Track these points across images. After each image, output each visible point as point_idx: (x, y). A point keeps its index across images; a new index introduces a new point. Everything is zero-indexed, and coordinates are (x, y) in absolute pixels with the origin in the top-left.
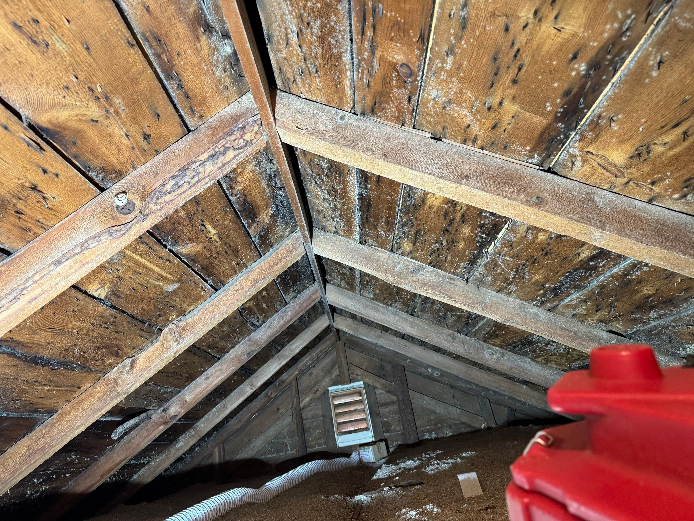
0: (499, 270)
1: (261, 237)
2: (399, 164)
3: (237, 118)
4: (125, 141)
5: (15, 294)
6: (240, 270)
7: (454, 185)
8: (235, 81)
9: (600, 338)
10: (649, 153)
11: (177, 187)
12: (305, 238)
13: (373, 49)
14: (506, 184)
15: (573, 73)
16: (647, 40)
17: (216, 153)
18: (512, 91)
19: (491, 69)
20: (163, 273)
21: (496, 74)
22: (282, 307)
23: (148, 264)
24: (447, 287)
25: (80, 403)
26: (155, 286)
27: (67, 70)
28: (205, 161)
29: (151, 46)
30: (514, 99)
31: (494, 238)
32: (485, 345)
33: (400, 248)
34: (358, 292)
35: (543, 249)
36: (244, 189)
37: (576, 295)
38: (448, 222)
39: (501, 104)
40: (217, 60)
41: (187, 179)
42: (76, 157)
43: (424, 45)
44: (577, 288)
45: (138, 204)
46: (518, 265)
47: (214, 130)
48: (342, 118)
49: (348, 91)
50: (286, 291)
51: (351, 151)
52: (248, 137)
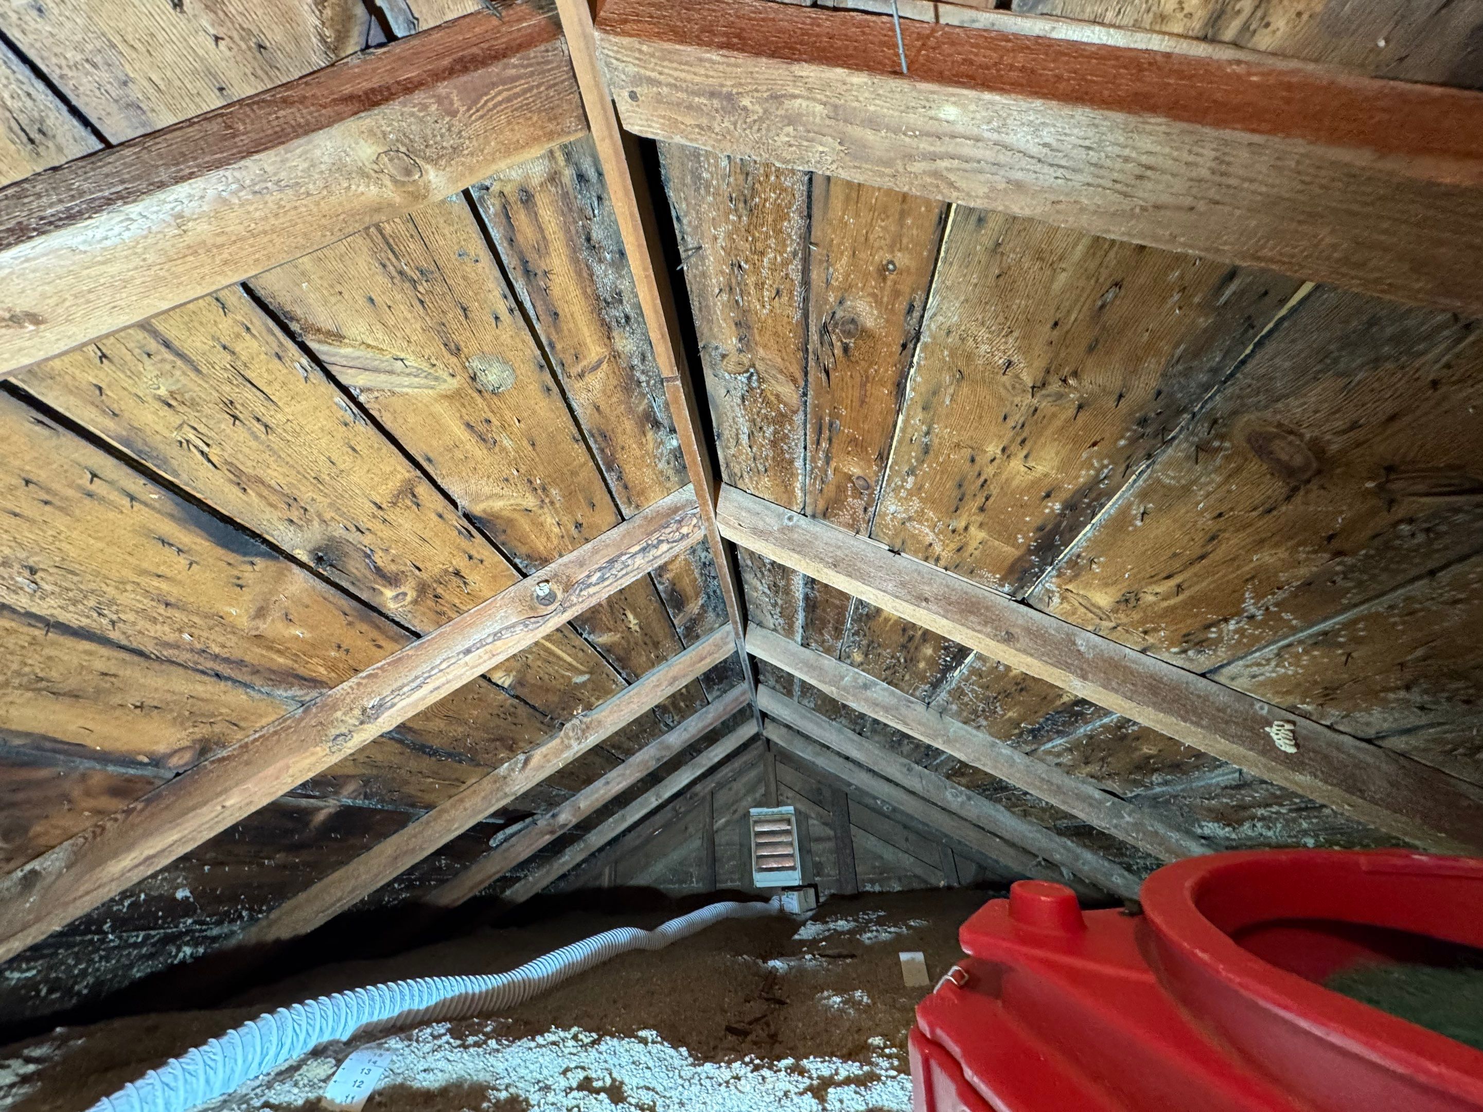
0: (966, 699)
1: (686, 628)
2: (850, 576)
3: (675, 510)
4: (556, 530)
5: (418, 682)
6: (659, 663)
7: (912, 607)
8: (678, 472)
9: (1091, 797)
10: (1138, 600)
11: (603, 579)
12: (737, 634)
13: (828, 460)
14: (971, 612)
15: (1047, 511)
16: (1128, 489)
17: (648, 545)
18: (980, 518)
19: (956, 493)
20: (574, 663)
21: (961, 500)
22: (703, 706)
23: (559, 652)
24: (903, 710)
25: (462, 801)
26: (563, 676)
27: (509, 464)
28: (636, 554)
29: (596, 442)
30: (981, 525)
31: (959, 664)
32: (948, 782)
33: (849, 657)
34: (796, 699)
35: (1017, 684)
36: (674, 578)
37: (1059, 742)
38: (906, 638)
39: (966, 528)
40: (662, 454)
41: (614, 572)
42: (503, 544)
43: (882, 462)
44: (1060, 733)
45: (560, 596)
46: (989, 697)
47: (649, 520)
48: (790, 519)
49: (799, 493)
50: (710, 688)
51: (796, 556)
52: (685, 530)
